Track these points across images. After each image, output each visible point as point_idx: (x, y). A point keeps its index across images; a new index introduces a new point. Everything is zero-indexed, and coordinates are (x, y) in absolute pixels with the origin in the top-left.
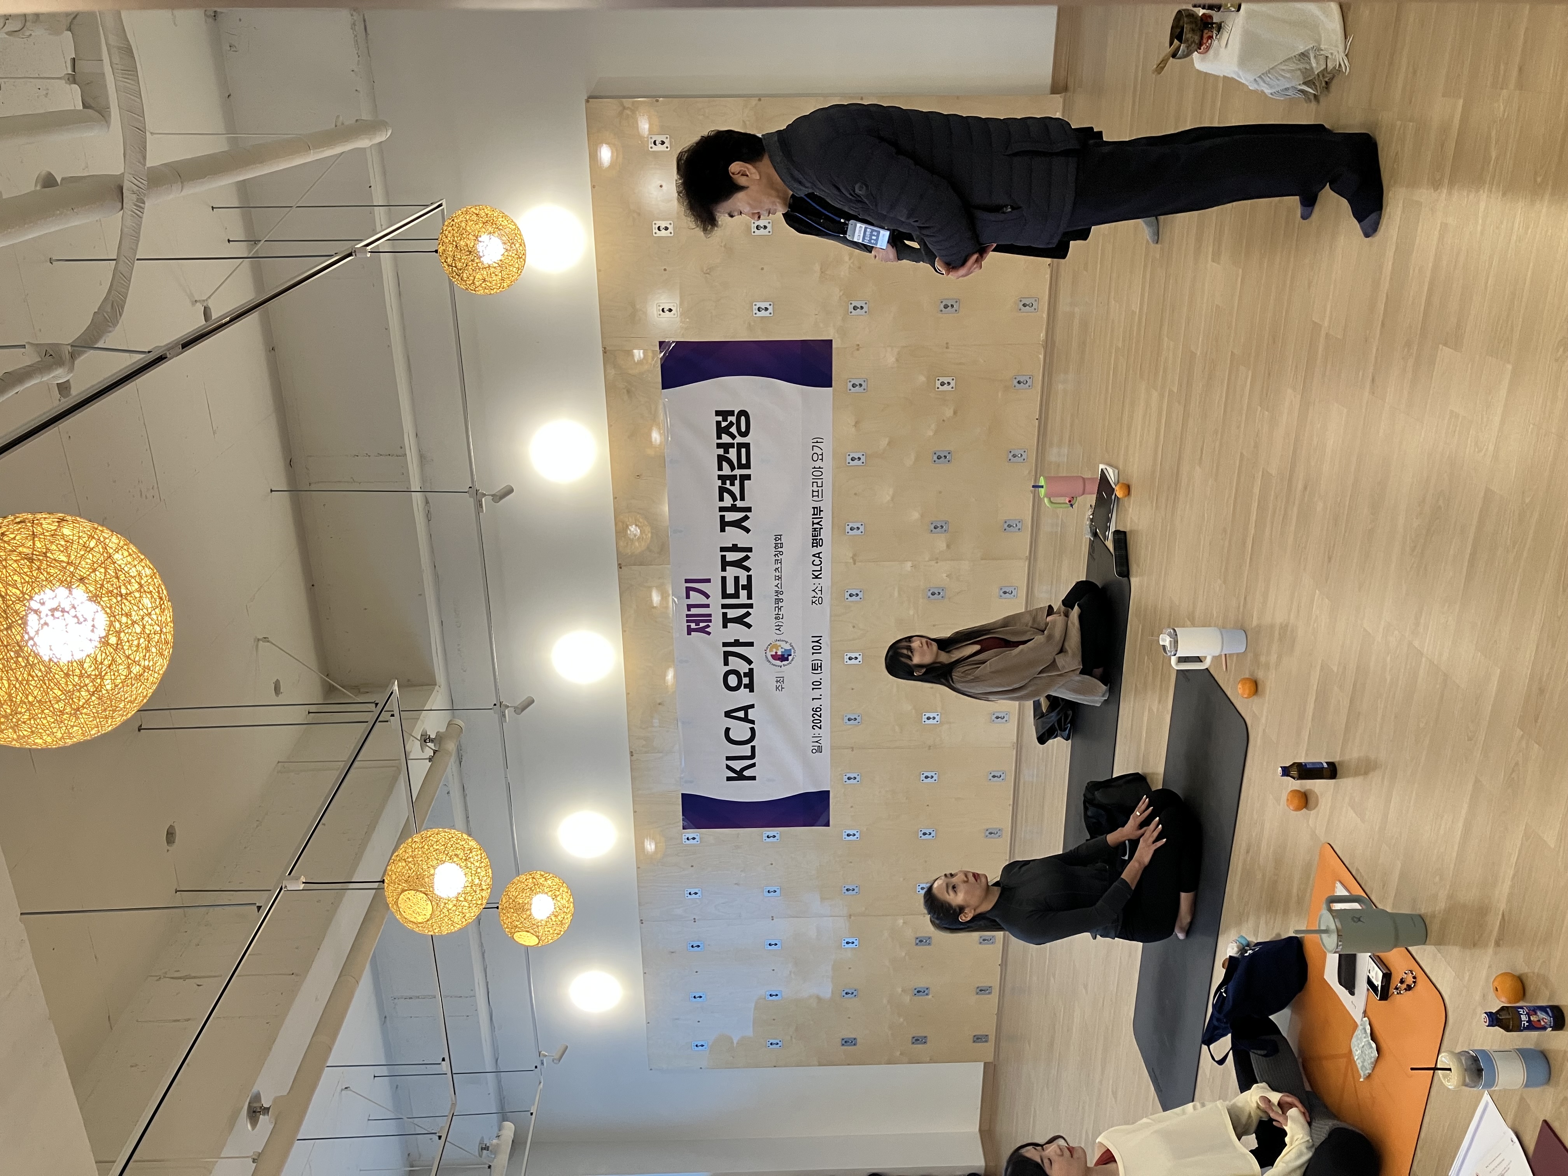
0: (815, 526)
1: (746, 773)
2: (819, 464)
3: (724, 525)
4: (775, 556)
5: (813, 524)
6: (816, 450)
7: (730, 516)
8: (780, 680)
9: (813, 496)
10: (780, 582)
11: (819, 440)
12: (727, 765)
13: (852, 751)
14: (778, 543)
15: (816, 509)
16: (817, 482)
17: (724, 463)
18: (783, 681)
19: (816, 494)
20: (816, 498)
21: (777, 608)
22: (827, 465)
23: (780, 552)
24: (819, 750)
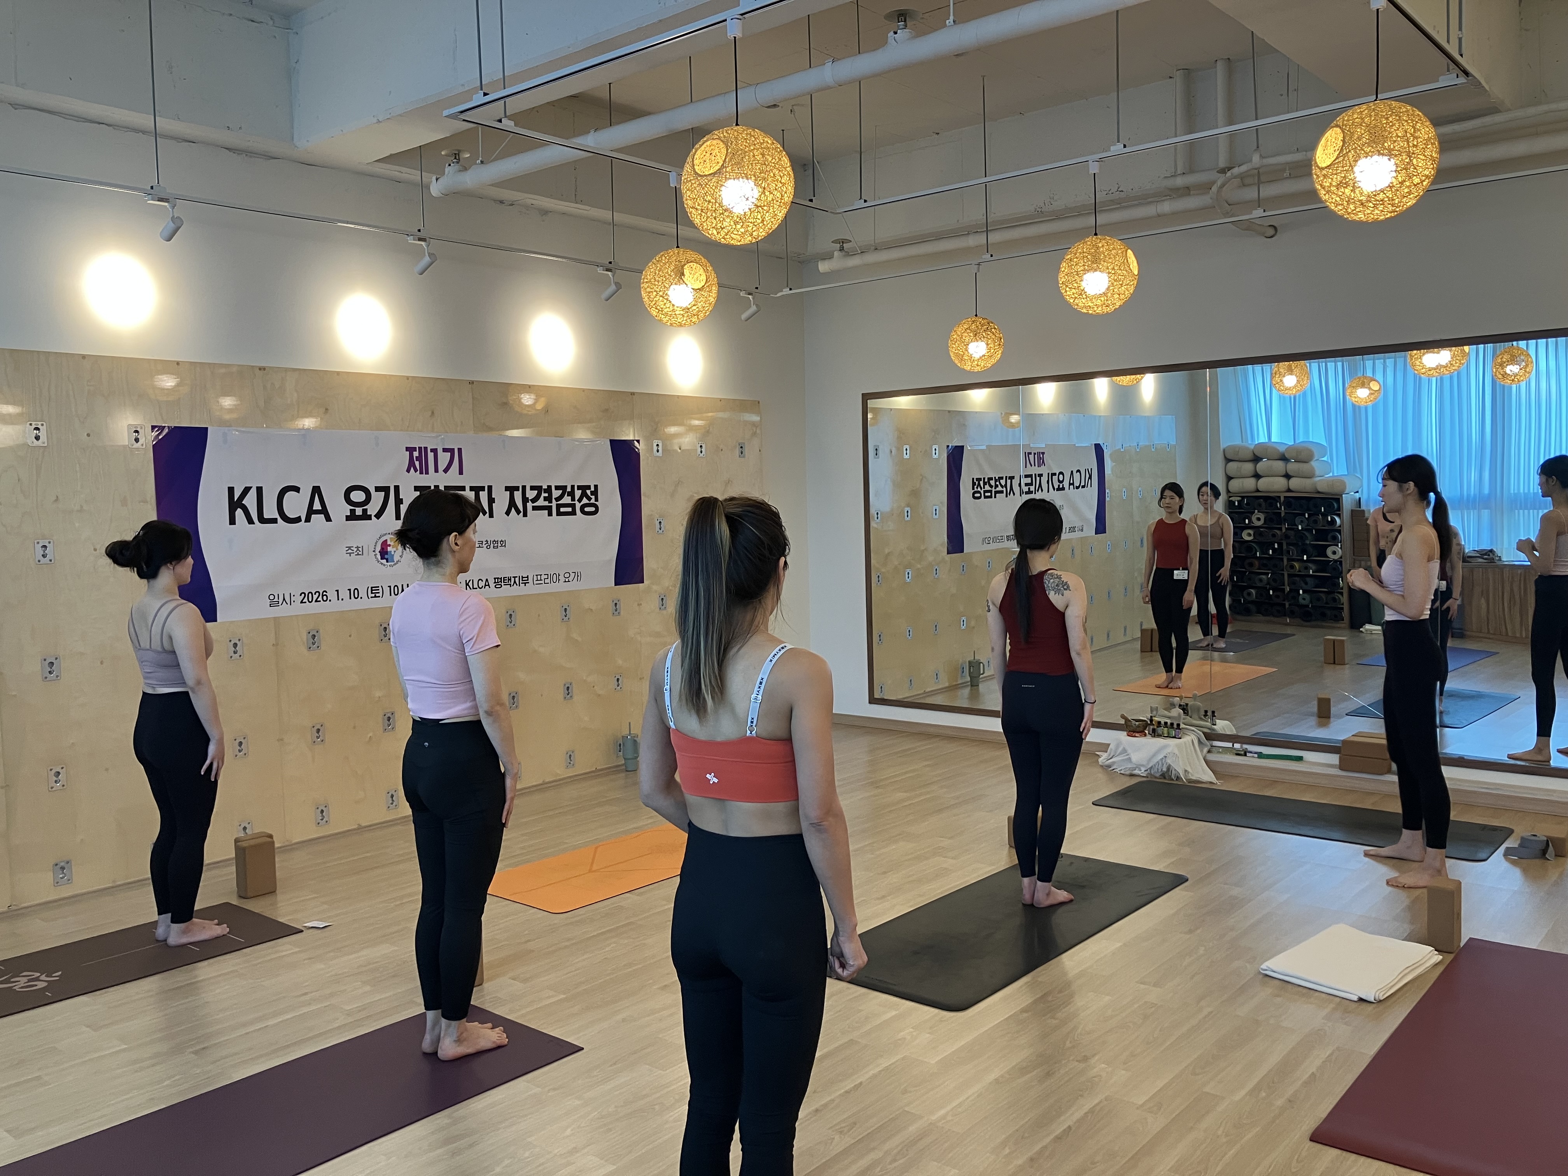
0: (513, 580)
1: (239, 512)
2: (562, 578)
3: (511, 489)
4: (487, 541)
5: (515, 577)
6: (572, 576)
7: (518, 498)
8: (359, 551)
9: (537, 575)
11: (579, 577)
12: (250, 488)
13: (274, 645)
14: (497, 544)
15: (526, 579)
16: (548, 578)
17: (560, 491)
18: (358, 554)
19: (539, 579)
20: (535, 578)
22: (560, 587)
23: (489, 546)
24: (273, 604)
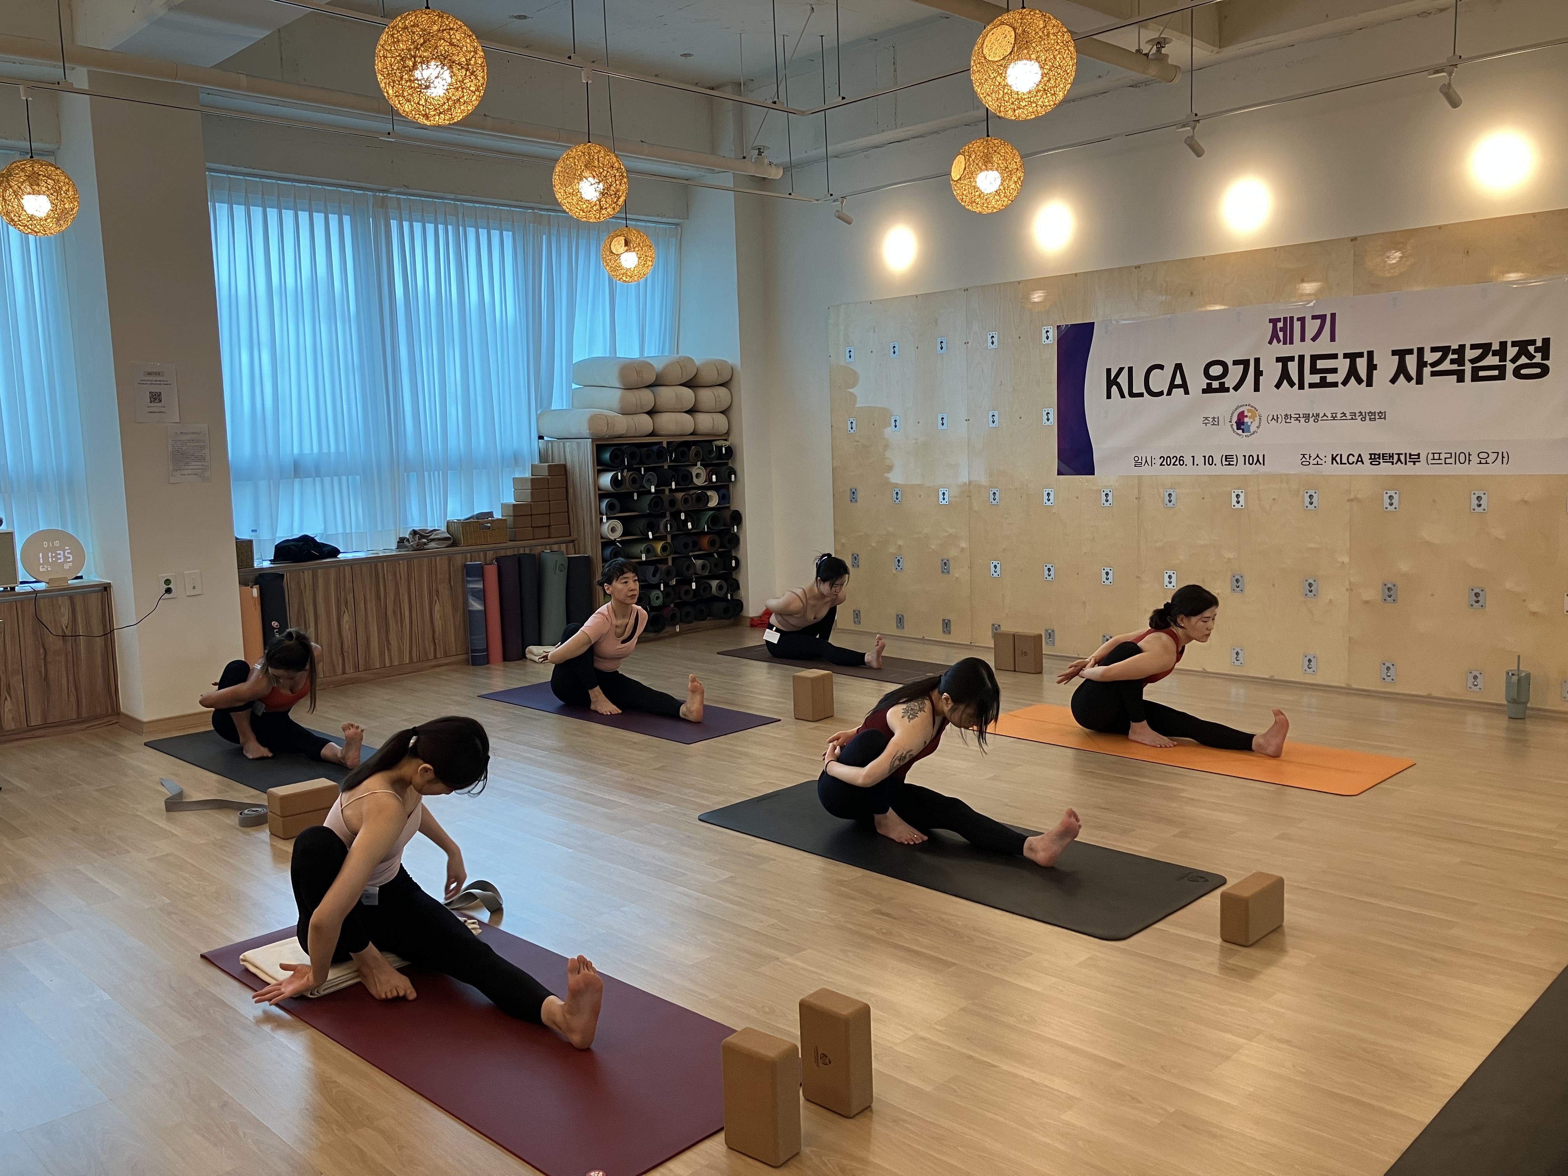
0: (1396, 457)
1: (1114, 389)
2: (1475, 459)
3: (1401, 354)
4: (1360, 412)
5: (1399, 454)
6: (1493, 457)
7: (1411, 362)
8: (1215, 421)
9: (1433, 454)
10: (1330, 418)
11: (1505, 460)
12: (1124, 368)
13: (1136, 498)
14: (1375, 416)
15: (1417, 457)
16: (1451, 458)
17: (1481, 351)
18: (1214, 424)
19: (1436, 458)
20: (1431, 456)
21: (1298, 416)
22: (1473, 469)
23: (1365, 418)
24: (1137, 464)
